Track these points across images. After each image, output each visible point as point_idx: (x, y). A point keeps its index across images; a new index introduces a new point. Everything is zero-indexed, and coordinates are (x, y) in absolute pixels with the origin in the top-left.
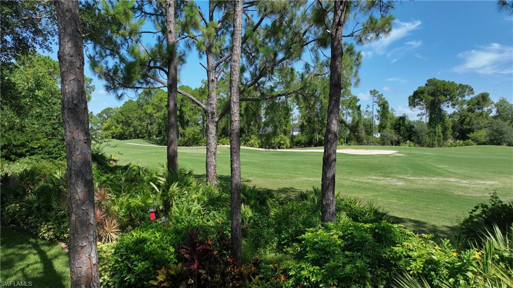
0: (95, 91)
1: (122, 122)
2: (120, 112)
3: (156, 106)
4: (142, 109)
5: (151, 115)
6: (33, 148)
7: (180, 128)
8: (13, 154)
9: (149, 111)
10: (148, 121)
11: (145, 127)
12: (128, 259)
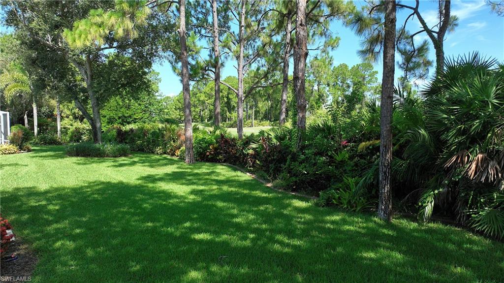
0: (161, 82)
1: (179, 109)
2: (177, 100)
3: (208, 94)
4: (196, 97)
5: (203, 102)
6: (136, 119)
7: (228, 113)
8: (125, 122)
9: (202, 99)
10: (201, 108)
11: (199, 112)
12: (200, 144)
